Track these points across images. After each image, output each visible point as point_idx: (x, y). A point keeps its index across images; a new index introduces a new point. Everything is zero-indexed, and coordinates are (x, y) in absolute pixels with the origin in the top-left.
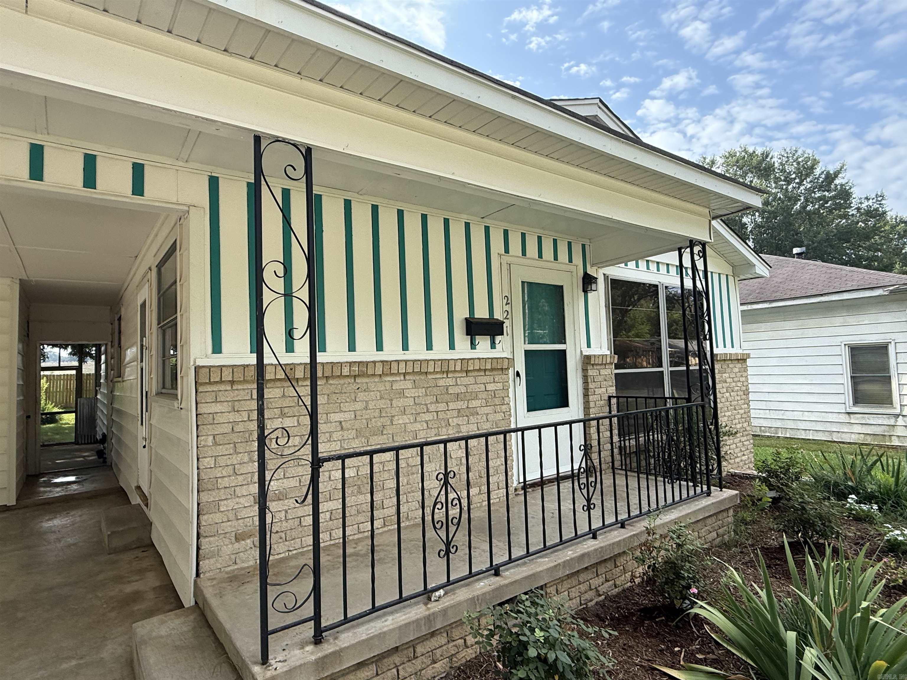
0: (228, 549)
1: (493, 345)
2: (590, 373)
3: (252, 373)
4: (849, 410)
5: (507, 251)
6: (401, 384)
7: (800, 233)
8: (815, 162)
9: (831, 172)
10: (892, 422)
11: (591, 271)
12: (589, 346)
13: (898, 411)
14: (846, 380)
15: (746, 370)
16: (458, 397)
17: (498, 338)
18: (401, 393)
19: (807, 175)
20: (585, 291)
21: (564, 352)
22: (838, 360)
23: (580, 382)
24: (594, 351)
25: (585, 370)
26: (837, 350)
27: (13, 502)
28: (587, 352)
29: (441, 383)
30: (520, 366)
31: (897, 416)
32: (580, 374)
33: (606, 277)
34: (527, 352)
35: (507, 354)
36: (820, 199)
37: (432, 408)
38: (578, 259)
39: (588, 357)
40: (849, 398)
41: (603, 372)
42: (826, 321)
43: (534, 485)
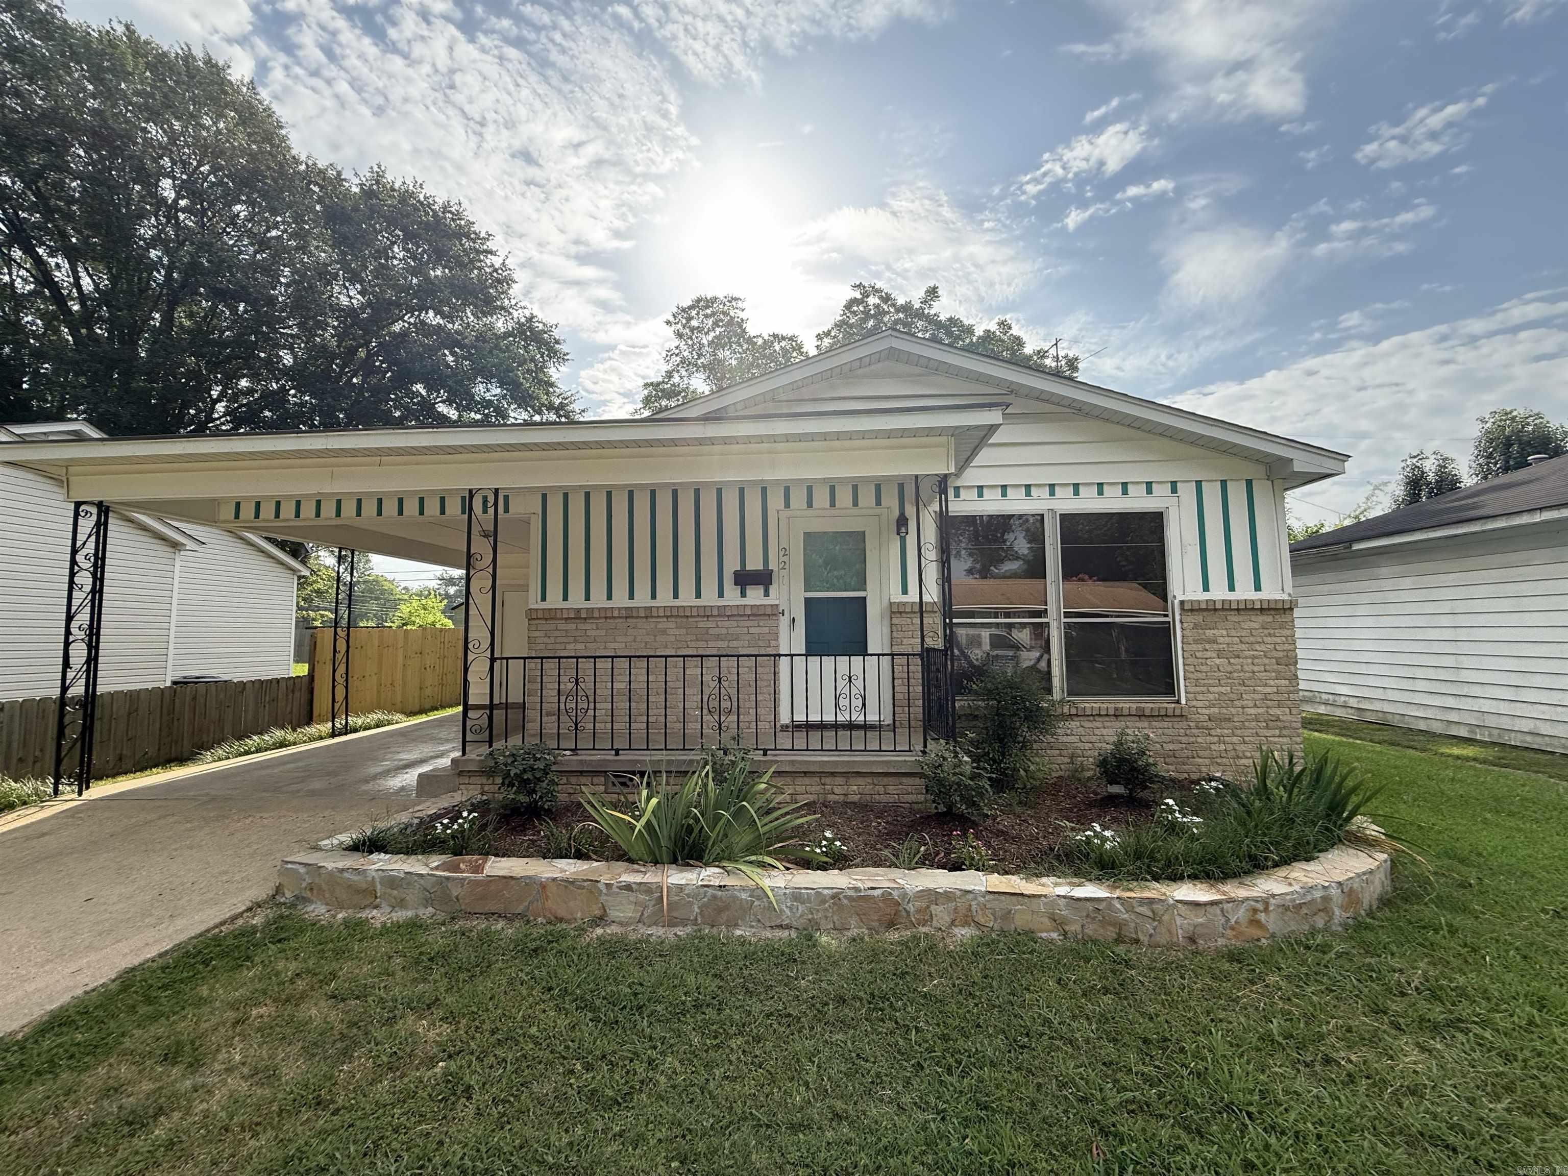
1: (766, 594)
2: (902, 621)
5: (787, 505)
6: (664, 624)
12: (903, 593)
17: (773, 587)
18: (664, 632)
20: (901, 533)
21: (864, 598)
23: (885, 631)
24: (911, 598)
25: (893, 619)
28: (899, 599)
29: (701, 625)
30: (798, 612)
32: (885, 623)
34: (809, 600)
35: (782, 602)
38: (890, 502)
41: (917, 621)
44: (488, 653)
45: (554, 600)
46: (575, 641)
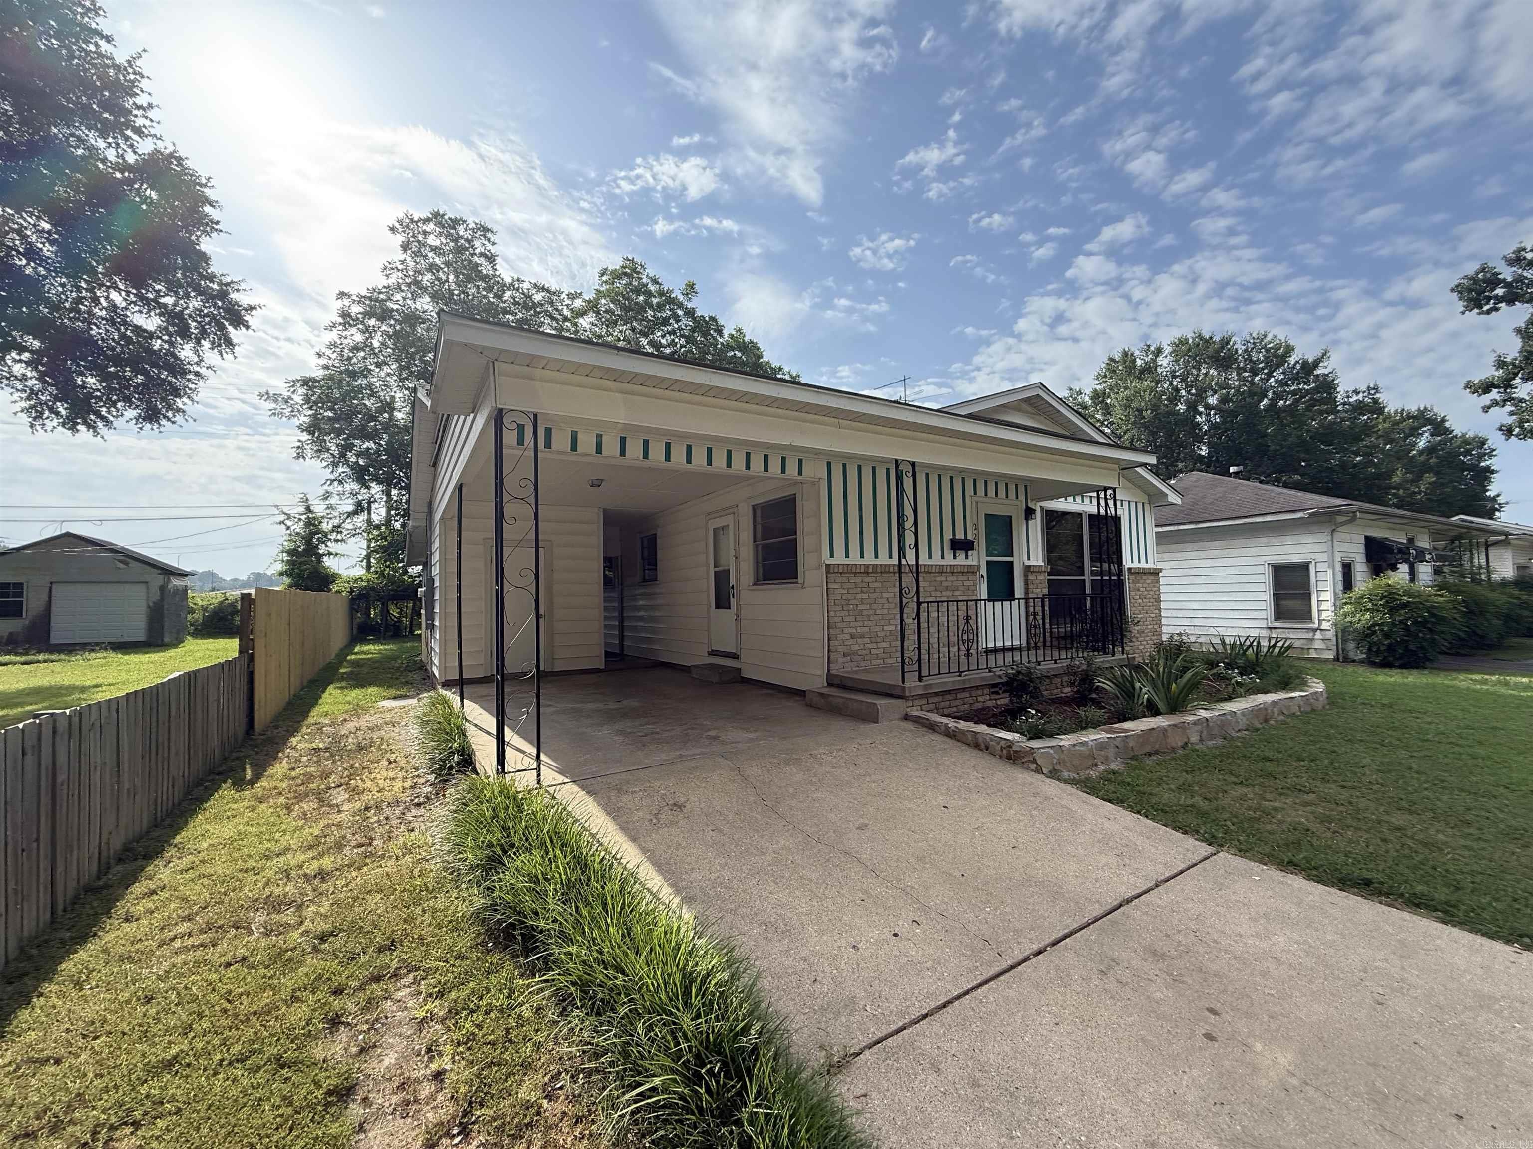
0: (841, 660)
1: (967, 557)
2: (1030, 578)
3: (896, 568)
4: (1270, 625)
5: (975, 493)
7: (1265, 435)
8: (1289, 349)
9: (1310, 360)
10: (1310, 636)
11: (1031, 505)
12: (1029, 559)
13: (1316, 626)
14: (1267, 597)
15: (1158, 582)
16: (947, 588)
17: (970, 552)
19: (1278, 366)
20: (1027, 519)
21: (1012, 562)
22: (1261, 579)
23: (1022, 584)
24: (1033, 562)
25: (1026, 576)
26: (1261, 569)
27: (603, 667)
28: (1027, 563)
29: (938, 579)
30: (983, 571)
31: (1315, 630)
32: (1022, 578)
33: (1042, 508)
34: (987, 562)
35: (975, 563)
36: (1294, 393)
37: (933, 594)
38: (1022, 497)
39: (1030, 566)
40: (1270, 614)
41: (1040, 578)
42: (1251, 542)
43: (991, 651)
44: (915, 599)
45: (839, 558)
46: (862, 592)
